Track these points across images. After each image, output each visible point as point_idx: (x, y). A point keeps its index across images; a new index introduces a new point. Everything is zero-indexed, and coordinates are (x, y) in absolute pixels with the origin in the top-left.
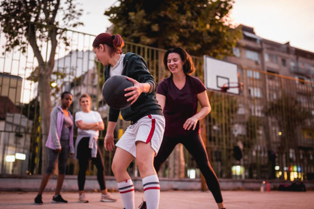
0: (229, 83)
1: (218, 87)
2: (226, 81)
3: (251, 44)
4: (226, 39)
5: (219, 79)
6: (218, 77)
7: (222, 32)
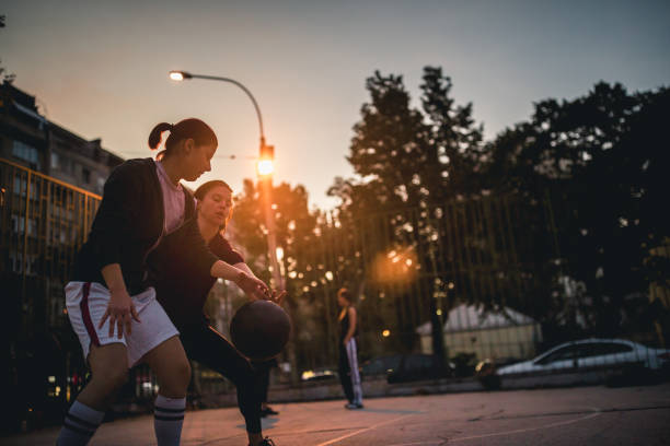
3: (25, 129)
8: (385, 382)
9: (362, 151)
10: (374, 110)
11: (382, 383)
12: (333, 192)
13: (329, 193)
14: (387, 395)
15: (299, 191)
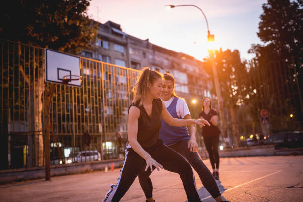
0: (71, 75)
1: (59, 79)
2: (68, 73)
3: (118, 39)
4: (82, 33)
5: (60, 71)
6: (59, 69)
7: (79, 26)
8: (274, 148)
9: (265, 29)
10: (269, 7)
11: (272, 149)
12: (251, 51)
13: (249, 52)
14: (275, 155)
15: (236, 52)
